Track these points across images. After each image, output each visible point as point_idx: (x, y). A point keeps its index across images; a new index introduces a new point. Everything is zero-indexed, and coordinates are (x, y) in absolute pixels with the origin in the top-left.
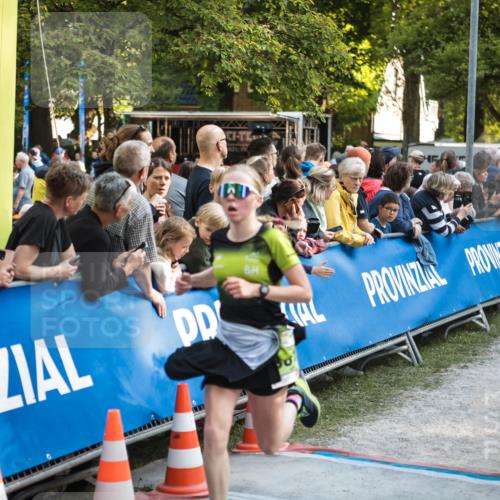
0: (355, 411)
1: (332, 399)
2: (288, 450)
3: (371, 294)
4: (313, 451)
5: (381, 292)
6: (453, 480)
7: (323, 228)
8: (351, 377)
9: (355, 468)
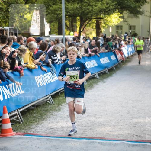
0: (36, 121)
1: (28, 117)
2: (16, 135)
3: (38, 83)
4: (24, 135)
5: (41, 82)
6: (68, 140)
7: (23, 64)
8: (33, 110)
9: (38, 139)
